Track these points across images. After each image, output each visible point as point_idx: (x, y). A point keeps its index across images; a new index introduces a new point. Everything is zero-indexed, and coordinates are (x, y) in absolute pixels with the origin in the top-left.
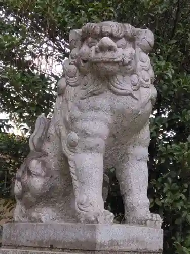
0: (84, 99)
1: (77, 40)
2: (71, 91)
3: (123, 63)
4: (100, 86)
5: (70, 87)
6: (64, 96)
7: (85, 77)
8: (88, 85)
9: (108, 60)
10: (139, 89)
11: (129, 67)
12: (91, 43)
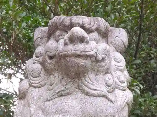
0: (49, 101)
1: (42, 38)
2: (34, 93)
3: (96, 58)
4: (69, 86)
5: (34, 89)
6: (26, 99)
7: (52, 76)
8: (54, 85)
9: (79, 53)
10: (114, 91)
11: (103, 64)
12: (59, 36)
